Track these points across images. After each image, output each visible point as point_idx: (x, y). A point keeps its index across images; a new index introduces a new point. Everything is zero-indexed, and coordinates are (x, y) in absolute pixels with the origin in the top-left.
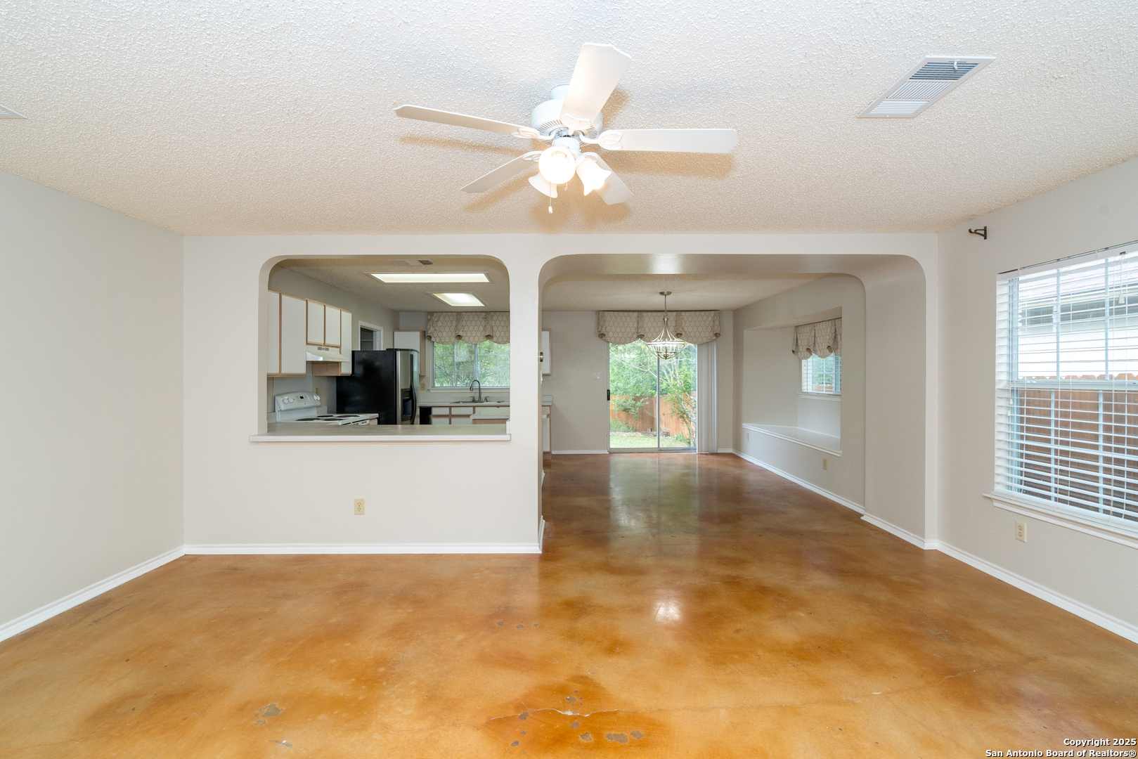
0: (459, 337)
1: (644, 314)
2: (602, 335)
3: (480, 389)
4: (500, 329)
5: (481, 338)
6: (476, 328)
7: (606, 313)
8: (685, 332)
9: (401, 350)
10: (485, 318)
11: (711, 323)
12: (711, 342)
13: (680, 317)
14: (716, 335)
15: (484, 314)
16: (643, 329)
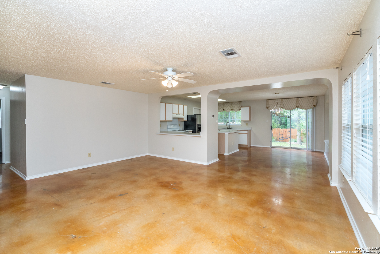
0: (224, 110)
1: (283, 100)
2: (267, 108)
3: (229, 125)
4: (235, 107)
5: (230, 110)
6: (228, 107)
7: (269, 100)
8: (301, 105)
9: (198, 114)
10: (231, 104)
11: (312, 101)
12: (313, 109)
13: (298, 100)
14: (314, 106)
15: (231, 103)
16: (283, 105)
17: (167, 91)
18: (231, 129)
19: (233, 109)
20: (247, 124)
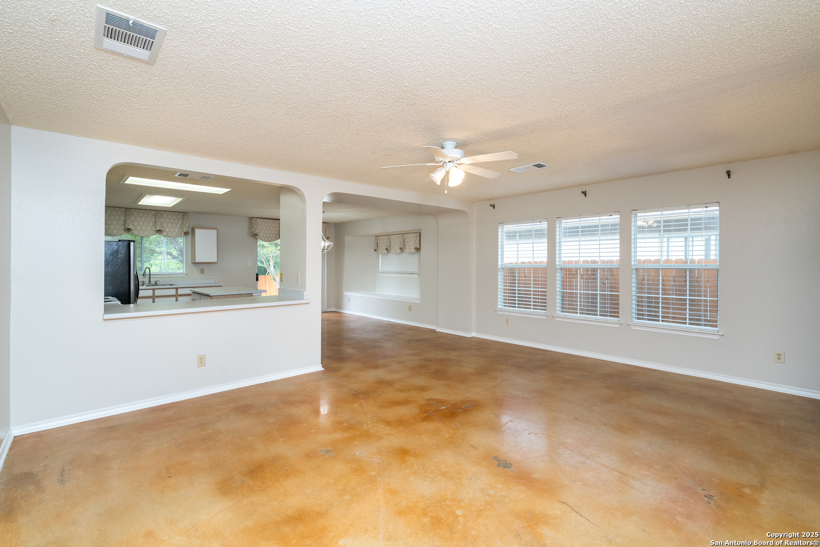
0: (128, 230)
2: (253, 234)
3: (150, 275)
4: (171, 227)
5: (152, 232)
6: (145, 224)
7: (257, 220)
10: (155, 216)
17: (446, 192)
19: (161, 230)
20: (202, 272)
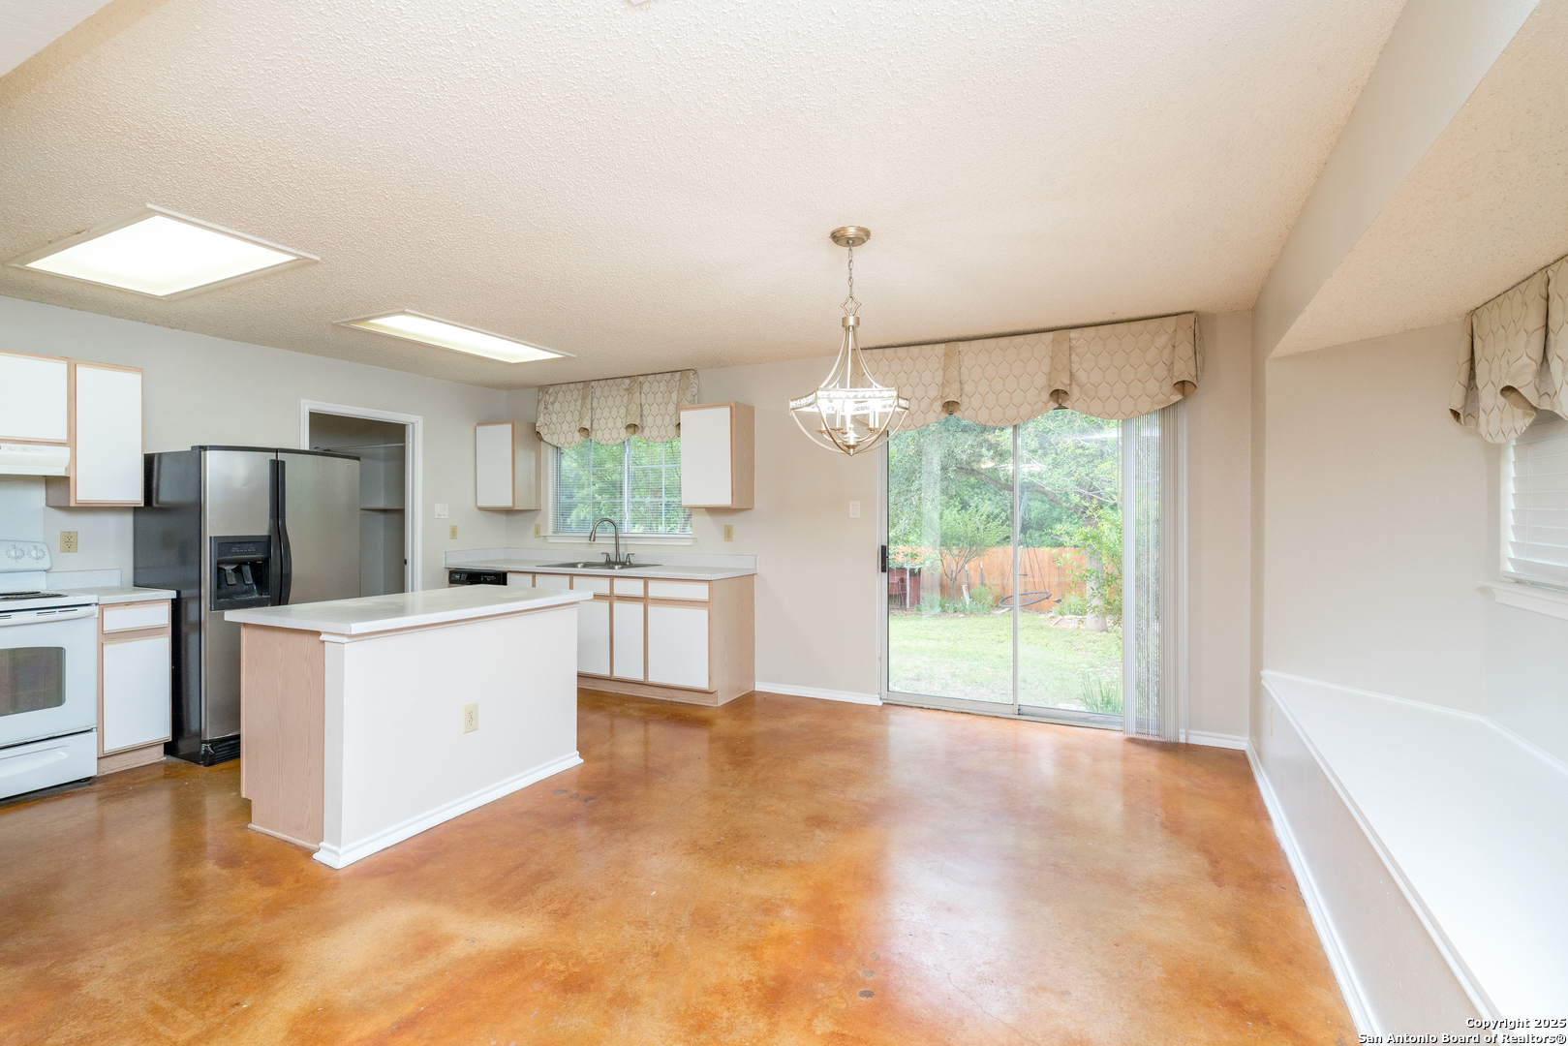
0: (585, 431)
1: (961, 344)
4: (655, 410)
5: (623, 433)
6: (614, 412)
8: (1080, 386)
10: (628, 390)
11: (1167, 352)
12: (1167, 411)
13: (1066, 345)
14: (1182, 386)
15: (627, 381)
16: (956, 386)
18: (631, 566)
19: (637, 422)
20: (728, 534)
